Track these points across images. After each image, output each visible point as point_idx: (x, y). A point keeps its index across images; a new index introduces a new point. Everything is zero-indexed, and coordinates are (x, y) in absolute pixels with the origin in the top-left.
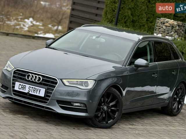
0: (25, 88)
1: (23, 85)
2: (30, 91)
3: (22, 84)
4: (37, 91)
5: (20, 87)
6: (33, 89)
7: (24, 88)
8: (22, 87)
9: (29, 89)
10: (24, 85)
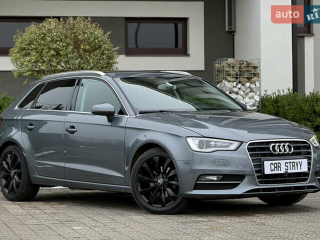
0: (280, 167)
1: (276, 163)
2: (287, 170)
3: (274, 162)
4: (297, 166)
5: (273, 167)
6: (291, 164)
7: (278, 167)
8: (275, 167)
9: (286, 166)
10: (278, 163)
